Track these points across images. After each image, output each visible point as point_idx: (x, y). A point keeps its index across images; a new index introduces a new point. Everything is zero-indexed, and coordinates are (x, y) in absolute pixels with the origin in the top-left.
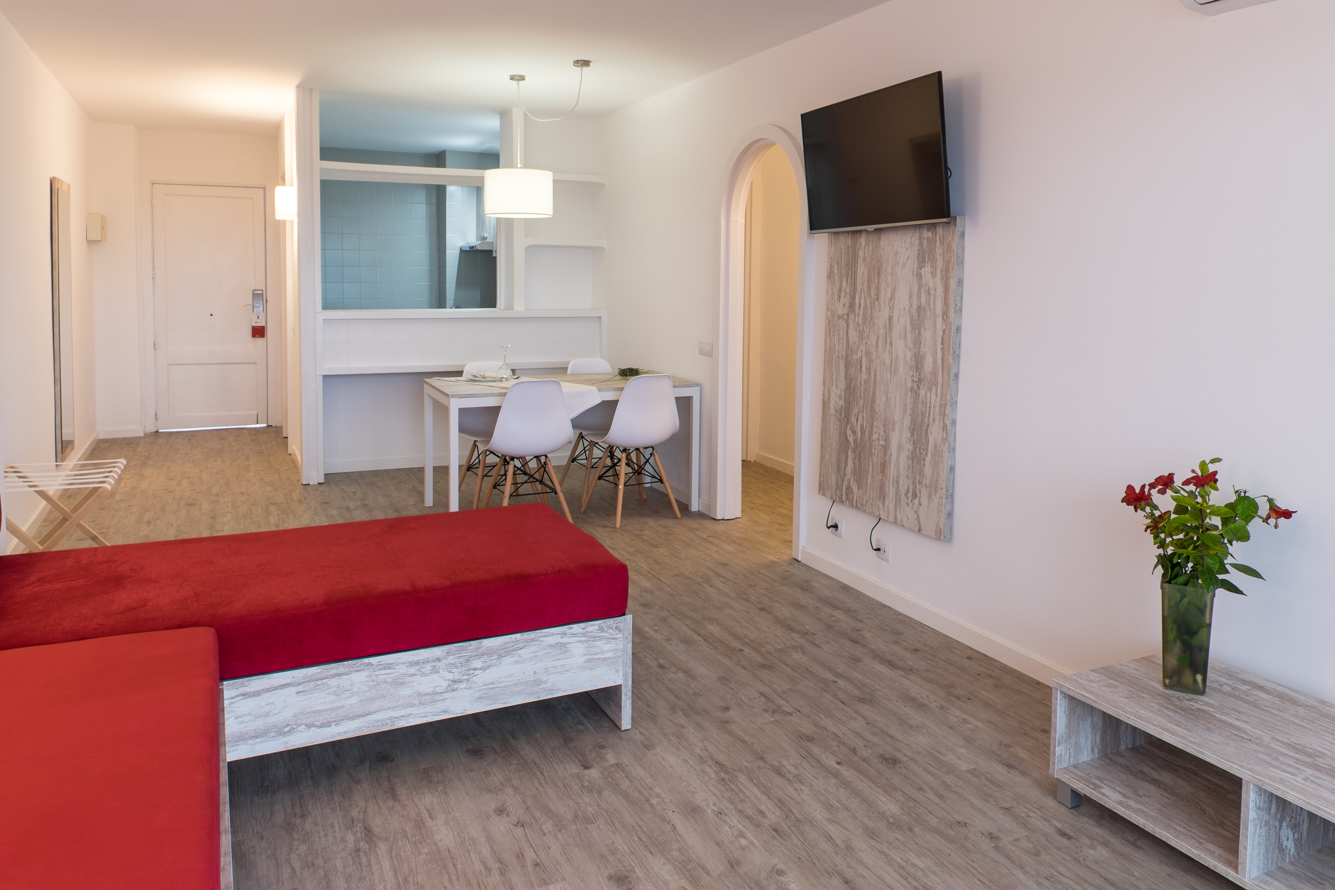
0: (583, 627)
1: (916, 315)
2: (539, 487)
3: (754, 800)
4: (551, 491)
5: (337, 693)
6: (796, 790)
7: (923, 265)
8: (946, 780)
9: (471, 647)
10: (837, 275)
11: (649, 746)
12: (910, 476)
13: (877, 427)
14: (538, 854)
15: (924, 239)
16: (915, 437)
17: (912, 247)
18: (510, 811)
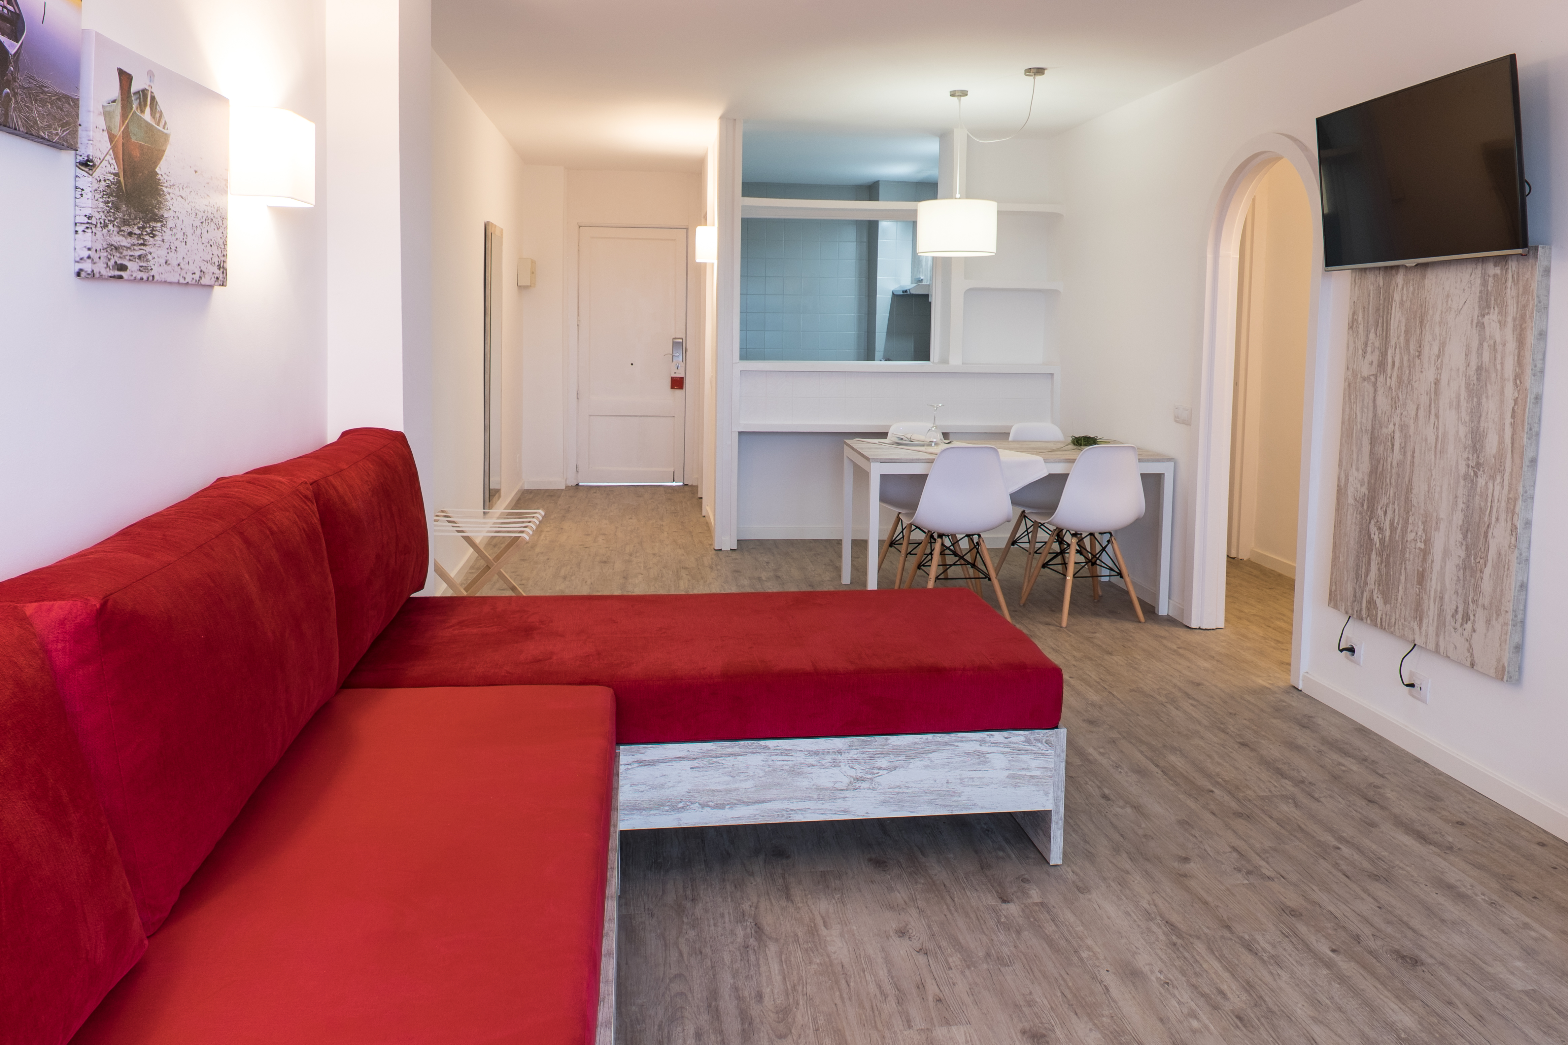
0: (1006, 736)
1: (1475, 378)
2: (971, 571)
3: (1214, 976)
4: (984, 577)
5: (731, 774)
6: (1272, 974)
7: (1486, 311)
8: (1489, 998)
9: (876, 743)
10: (1362, 324)
11: (1084, 889)
12: (1460, 592)
13: (1413, 524)
14: (941, 988)
15: (1489, 276)
16: (1469, 540)
17: (1471, 287)
18: (912, 935)
